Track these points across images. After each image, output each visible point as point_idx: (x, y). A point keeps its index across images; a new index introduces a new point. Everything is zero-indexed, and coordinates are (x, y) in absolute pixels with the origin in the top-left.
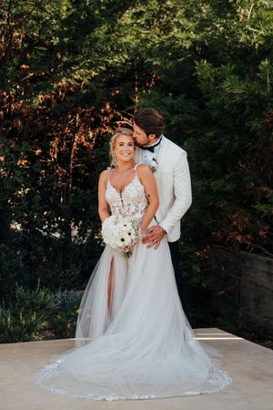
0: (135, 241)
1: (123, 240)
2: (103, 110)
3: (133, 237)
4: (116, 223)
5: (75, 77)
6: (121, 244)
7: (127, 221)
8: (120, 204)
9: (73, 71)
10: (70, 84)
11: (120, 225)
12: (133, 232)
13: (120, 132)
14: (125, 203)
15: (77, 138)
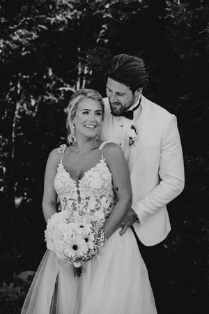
0: (93, 252)
1: (75, 248)
2: (45, 77)
3: (91, 245)
4: (68, 221)
5: (14, 38)
6: (71, 253)
7: (85, 221)
8: (76, 196)
9: (12, 32)
10: (8, 45)
11: (75, 225)
12: (92, 238)
13: (84, 94)
14: (83, 196)
15: (18, 106)
